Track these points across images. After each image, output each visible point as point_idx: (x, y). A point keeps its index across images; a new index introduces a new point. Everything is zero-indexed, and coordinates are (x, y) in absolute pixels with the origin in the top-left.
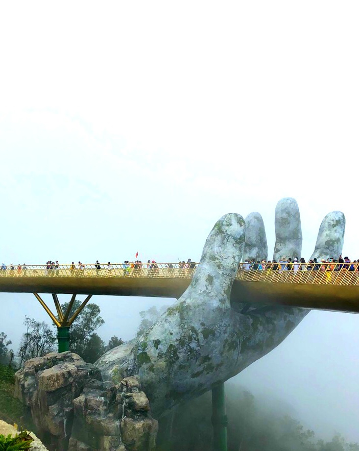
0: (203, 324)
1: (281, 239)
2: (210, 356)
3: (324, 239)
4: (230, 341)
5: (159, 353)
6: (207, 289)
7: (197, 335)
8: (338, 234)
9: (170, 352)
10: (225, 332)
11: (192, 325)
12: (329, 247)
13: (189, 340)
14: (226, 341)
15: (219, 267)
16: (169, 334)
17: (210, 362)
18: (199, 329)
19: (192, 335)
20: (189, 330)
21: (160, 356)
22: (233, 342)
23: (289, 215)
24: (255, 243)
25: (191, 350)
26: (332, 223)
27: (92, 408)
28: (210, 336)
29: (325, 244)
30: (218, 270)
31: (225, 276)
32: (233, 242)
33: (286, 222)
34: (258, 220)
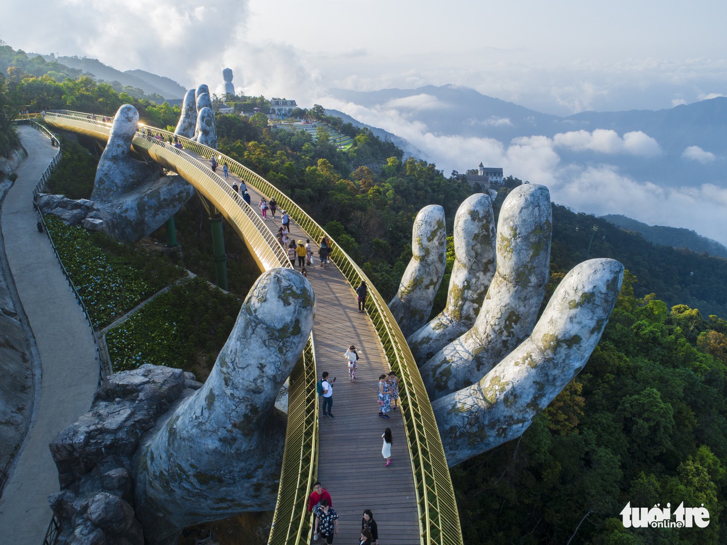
0: (193, 466)
2: (228, 499)
6: (202, 414)
7: (188, 477)
13: (179, 478)
17: (236, 503)
18: (190, 471)
19: (181, 474)
20: (175, 466)
24: (465, 261)
28: (211, 482)
30: (224, 387)
31: (238, 400)
32: (266, 337)
33: (506, 246)
34: (474, 219)
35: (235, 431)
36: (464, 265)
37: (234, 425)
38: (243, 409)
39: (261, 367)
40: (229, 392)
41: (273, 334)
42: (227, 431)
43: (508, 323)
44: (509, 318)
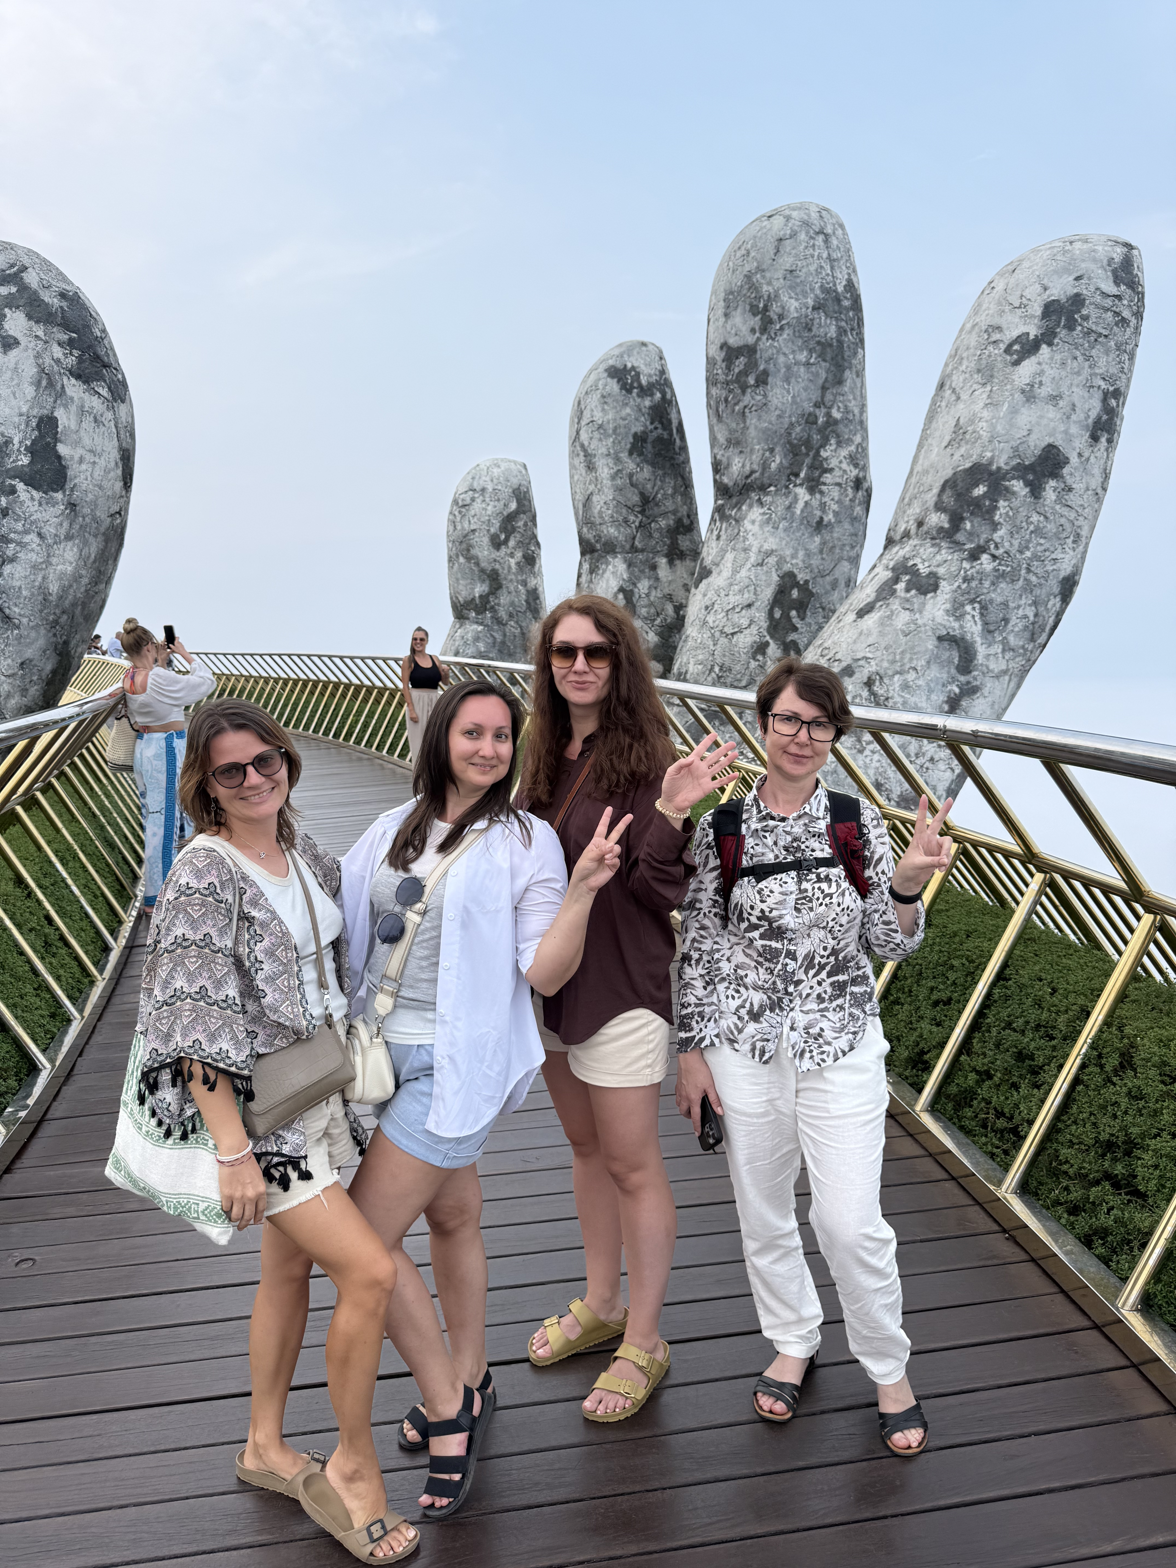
8: (1053, 414)
12: (958, 522)
23: (766, 325)
24: (612, 530)
26: (1017, 328)
29: (939, 507)
33: (745, 373)
34: (627, 388)
36: (610, 548)
43: (777, 614)
44: (780, 597)
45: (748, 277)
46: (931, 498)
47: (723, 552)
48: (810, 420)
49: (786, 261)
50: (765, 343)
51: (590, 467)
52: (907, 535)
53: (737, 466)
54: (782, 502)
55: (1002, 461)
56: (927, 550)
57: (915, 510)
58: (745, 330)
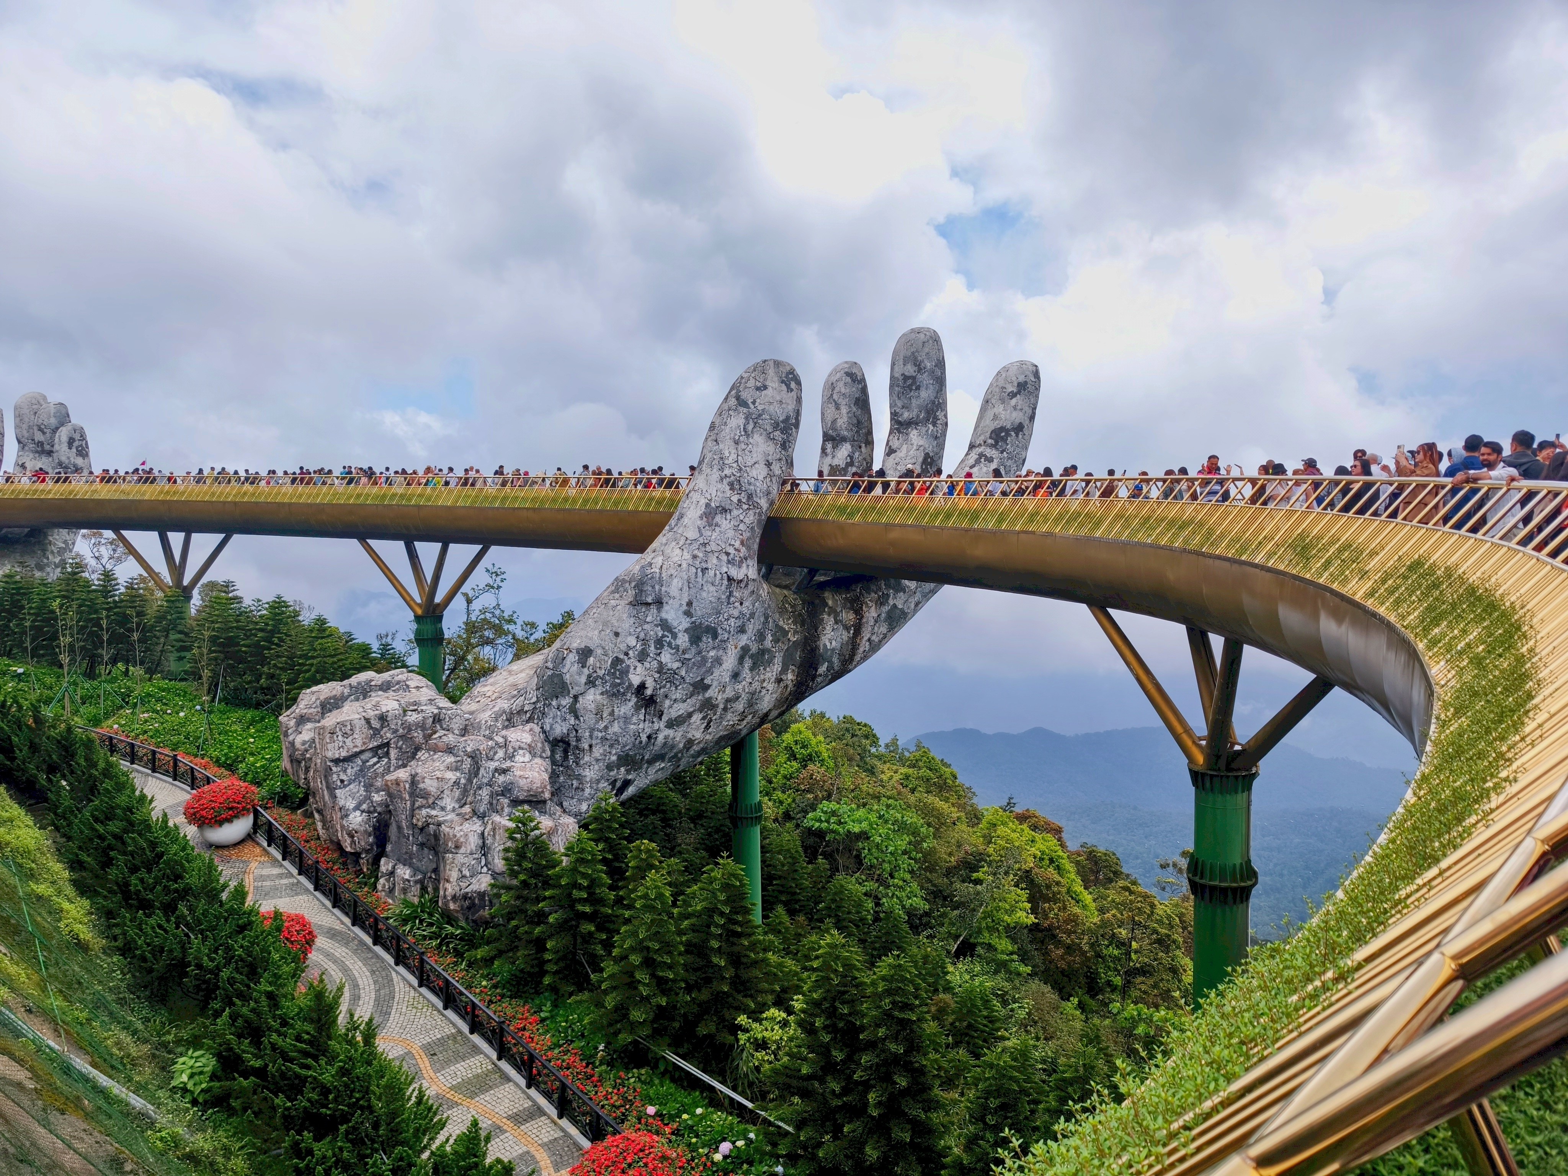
0: (688, 614)
1: (899, 423)
2: (706, 681)
3: (990, 425)
4: (754, 648)
5: (589, 676)
6: (701, 535)
7: (675, 636)
8: (1021, 414)
9: (614, 674)
10: (742, 630)
11: (664, 615)
12: (997, 442)
13: (656, 648)
14: (745, 650)
15: (731, 485)
16: (612, 635)
17: (707, 695)
18: (681, 623)
19: (663, 636)
20: (657, 626)
21: (591, 682)
22: (762, 652)
23: (920, 370)
25: (661, 668)
26: (1011, 388)
27: (425, 795)
28: (704, 639)
29: (991, 437)
30: (729, 493)
31: (745, 507)
32: (769, 429)
33: (911, 385)
34: (854, 381)
35: (743, 549)
36: (844, 439)
37: (742, 543)
38: (751, 518)
39: (769, 464)
40: (735, 499)
41: (778, 425)
42: (736, 549)
44: (925, 461)
45: (913, 353)
46: (988, 435)
47: (902, 445)
48: (933, 402)
49: (926, 350)
50: (919, 376)
51: (838, 407)
52: (980, 445)
53: (906, 415)
54: (924, 429)
55: (1008, 426)
56: (988, 450)
57: (982, 438)
58: (912, 371)
